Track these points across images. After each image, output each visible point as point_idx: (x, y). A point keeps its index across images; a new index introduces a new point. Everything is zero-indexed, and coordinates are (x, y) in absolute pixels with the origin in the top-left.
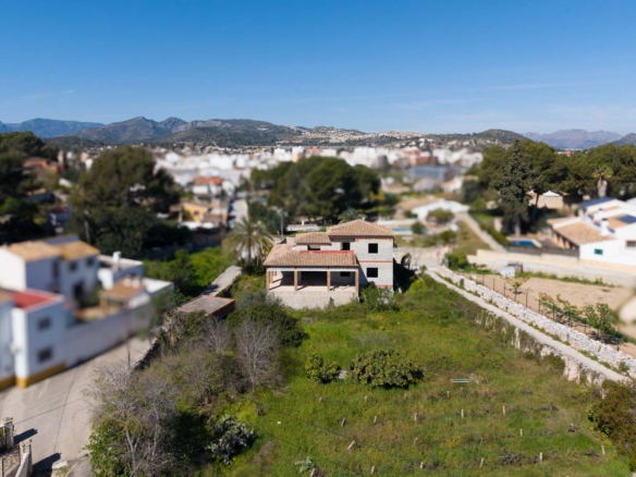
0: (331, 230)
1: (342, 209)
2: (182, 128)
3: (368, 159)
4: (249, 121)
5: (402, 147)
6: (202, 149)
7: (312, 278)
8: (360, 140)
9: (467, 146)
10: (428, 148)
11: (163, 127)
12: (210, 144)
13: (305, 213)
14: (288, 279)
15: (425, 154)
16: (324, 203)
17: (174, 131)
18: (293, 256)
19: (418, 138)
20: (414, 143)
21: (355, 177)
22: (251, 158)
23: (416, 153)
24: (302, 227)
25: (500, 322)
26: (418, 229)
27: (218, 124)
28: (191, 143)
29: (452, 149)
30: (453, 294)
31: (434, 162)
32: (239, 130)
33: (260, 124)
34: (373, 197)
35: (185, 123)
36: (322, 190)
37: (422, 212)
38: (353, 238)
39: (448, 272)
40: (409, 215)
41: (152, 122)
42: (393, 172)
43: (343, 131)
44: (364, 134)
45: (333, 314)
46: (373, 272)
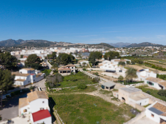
0: (67, 66)
1: (68, 63)
2: (23, 42)
3: (73, 51)
4: (42, 40)
5: (81, 47)
6: (30, 48)
7: (64, 72)
8: (71, 45)
9: (96, 47)
10: (87, 48)
11: (17, 42)
12: (32, 47)
13: (61, 64)
14: (61, 72)
15: (86, 49)
16: (65, 62)
17: (21, 43)
18: (62, 69)
19: (85, 45)
20: (84, 46)
21: (70, 57)
22: (44, 51)
23: (84, 49)
24: (61, 66)
25: (87, 75)
26: (80, 65)
27: (33, 41)
28: (27, 47)
29: (93, 48)
30: (83, 73)
31: (88, 51)
32: (39, 43)
33: (45, 41)
34: (73, 60)
35: (24, 41)
36: (64, 59)
37: (82, 63)
38: (70, 66)
39: (83, 71)
40: (79, 63)
41: (14, 40)
42: (79, 54)
43: (67, 43)
44: (72, 44)
45: (68, 76)
46: (73, 71)
